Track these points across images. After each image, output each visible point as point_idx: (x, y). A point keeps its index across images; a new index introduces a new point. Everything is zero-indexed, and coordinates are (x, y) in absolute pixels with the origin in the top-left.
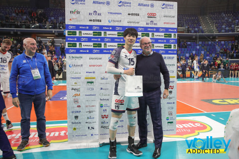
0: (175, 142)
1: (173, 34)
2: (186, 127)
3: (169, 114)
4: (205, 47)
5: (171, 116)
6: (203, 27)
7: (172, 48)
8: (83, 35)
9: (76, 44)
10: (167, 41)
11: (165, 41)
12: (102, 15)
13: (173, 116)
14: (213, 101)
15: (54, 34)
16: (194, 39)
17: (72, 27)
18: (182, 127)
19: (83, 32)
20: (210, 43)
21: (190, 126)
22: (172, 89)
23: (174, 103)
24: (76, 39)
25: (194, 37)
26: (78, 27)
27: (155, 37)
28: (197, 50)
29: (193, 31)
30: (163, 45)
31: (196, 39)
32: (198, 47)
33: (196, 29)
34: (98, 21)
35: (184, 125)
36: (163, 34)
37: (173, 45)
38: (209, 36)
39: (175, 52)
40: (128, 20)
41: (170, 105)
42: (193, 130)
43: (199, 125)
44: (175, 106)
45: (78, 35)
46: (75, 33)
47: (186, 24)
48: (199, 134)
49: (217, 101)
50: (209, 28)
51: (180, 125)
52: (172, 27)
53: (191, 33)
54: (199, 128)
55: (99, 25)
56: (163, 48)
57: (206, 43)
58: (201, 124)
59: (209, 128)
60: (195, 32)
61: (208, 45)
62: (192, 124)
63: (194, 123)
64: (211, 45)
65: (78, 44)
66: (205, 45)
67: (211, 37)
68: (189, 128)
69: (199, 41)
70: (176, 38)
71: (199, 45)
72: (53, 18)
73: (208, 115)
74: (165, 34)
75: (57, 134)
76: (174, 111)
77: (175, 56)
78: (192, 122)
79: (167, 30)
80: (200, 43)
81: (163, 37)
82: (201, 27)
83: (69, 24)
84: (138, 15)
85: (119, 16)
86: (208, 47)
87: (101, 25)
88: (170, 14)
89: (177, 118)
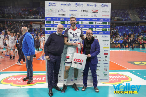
0: (108, 87)
1: (108, 22)
2: (116, 78)
3: (105, 70)
4: (132, 29)
5: (106, 71)
6: (131, 17)
7: (107, 31)
8: (55, 23)
9: (51, 28)
10: (104, 27)
11: (103, 26)
12: (66, 12)
13: (107, 71)
14: (135, 63)
15: (42, 22)
16: (124, 24)
17: (49, 19)
18: (113, 78)
19: (55, 21)
20: (135, 27)
21: (118, 78)
22: (107, 55)
23: (108, 63)
24: (51, 26)
25: (125, 23)
26: (52, 19)
27: (97, 24)
28: (126, 31)
29: (124, 20)
30: (102, 29)
31: (126, 24)
32: (127, 29)
33: (126, 18)
34: (64, 15)
35: (115, 77)
36: (102, 22)
37: (107, 29)
38: (134, 23)
39: (109, 33)
40: (81, 14)
41: (106, 65)
42: (120, 80)
43: (124, 77)
44: (108, 65)
45: (52, 23)
46: (50, 22)
47: (120, 15)
48: (123, 82)
49: (137, 63)
50: (134, 17)
51: (112, 77)
52: (107, 18)
53: (123, 20)
54: (124, 79)
55: (64, 17)
56: (102, 31)
57: (133, 27)
58: (125, 77)
59: (130, 80)
60: (126, 20)
61: (133, 28)
62: (120, 77)
63: (121, 75)
64: (135, 28)
65: (52, 28)
66: (131, 28)
67: (136, 23)
68: (117, 79)
69: (128, 25)
70: (110, 25)
71: (128, 28)
72: (41, 13)
73: (131, 71)
74: (103, 22)
75: (40, 79)
76: (108, 68)
77: (109, 35)
78: (119, 75)
79: (104, 20)
80: (129, 27)
81: (102, 24)
82: (129, 17)
83: (47, 17)
84: (87, 11)
85: (76, 12)
86: (134, 29)
87: (65, 17)
88: (106, 11)
89: (110, 72)
